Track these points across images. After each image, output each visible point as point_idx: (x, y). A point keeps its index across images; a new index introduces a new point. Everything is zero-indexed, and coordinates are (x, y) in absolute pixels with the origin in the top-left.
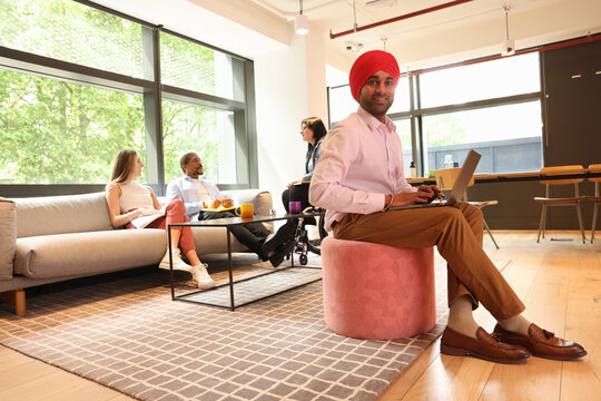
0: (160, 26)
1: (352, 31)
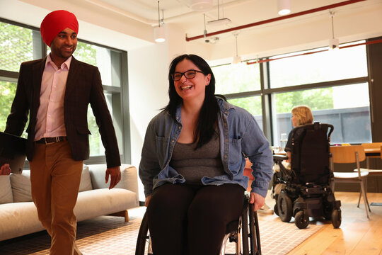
1: (202, 36)
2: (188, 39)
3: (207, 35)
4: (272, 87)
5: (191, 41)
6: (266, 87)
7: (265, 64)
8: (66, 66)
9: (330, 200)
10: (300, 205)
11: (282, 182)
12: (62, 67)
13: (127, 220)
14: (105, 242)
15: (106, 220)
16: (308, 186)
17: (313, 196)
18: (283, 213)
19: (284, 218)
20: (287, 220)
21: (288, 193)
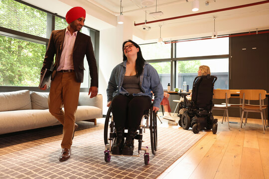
0: (56, 14)
1: (144, 23)
2: (135, 25)
3: (147, 23)
4: (177, 57)
5: (137, 26)
6: (174, 57)
7: (174, 44)
8: (75, 34)
9: (211, 119)
10: (195, 120)
11: (185, 108)
12: (74, 34)
13: (95, 124)
14: (84, 135)
15: (84, 123)
16: (201, 110)
17: (203, 116)
18: (184, 125)
19: (185, 128)
20: (187, 129)
21: (188, 114)
